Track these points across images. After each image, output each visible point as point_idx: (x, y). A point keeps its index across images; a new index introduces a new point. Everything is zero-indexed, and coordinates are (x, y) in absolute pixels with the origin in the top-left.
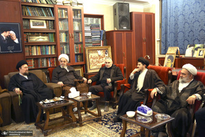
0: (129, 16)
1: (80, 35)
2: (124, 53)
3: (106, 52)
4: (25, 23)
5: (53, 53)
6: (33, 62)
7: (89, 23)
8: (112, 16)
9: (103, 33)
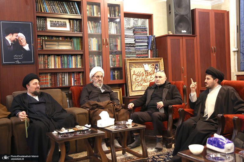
0: (190, 15)
1: (119, 41)
2: (184, 67)
3: (156, 67)
4: (40, 23)
5: (79, 66)
6: (49, 78)
7: (132, 25)
8: (166, 16)
9: (152, 39)
